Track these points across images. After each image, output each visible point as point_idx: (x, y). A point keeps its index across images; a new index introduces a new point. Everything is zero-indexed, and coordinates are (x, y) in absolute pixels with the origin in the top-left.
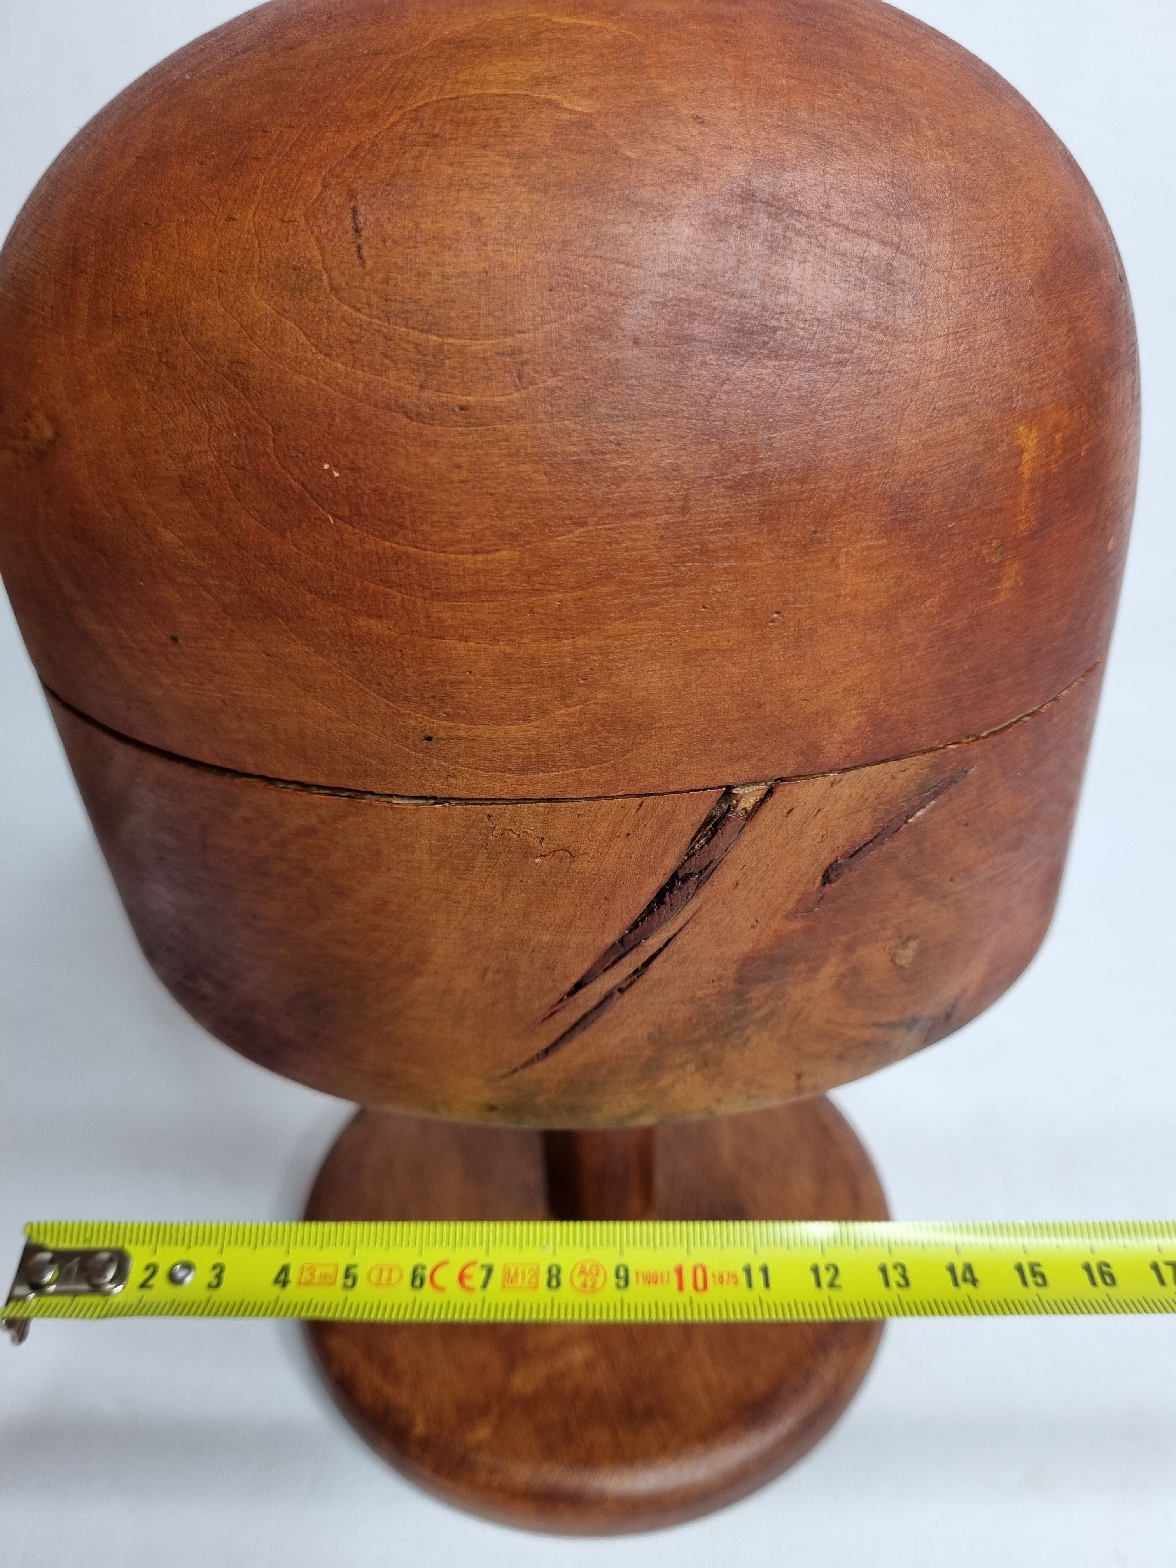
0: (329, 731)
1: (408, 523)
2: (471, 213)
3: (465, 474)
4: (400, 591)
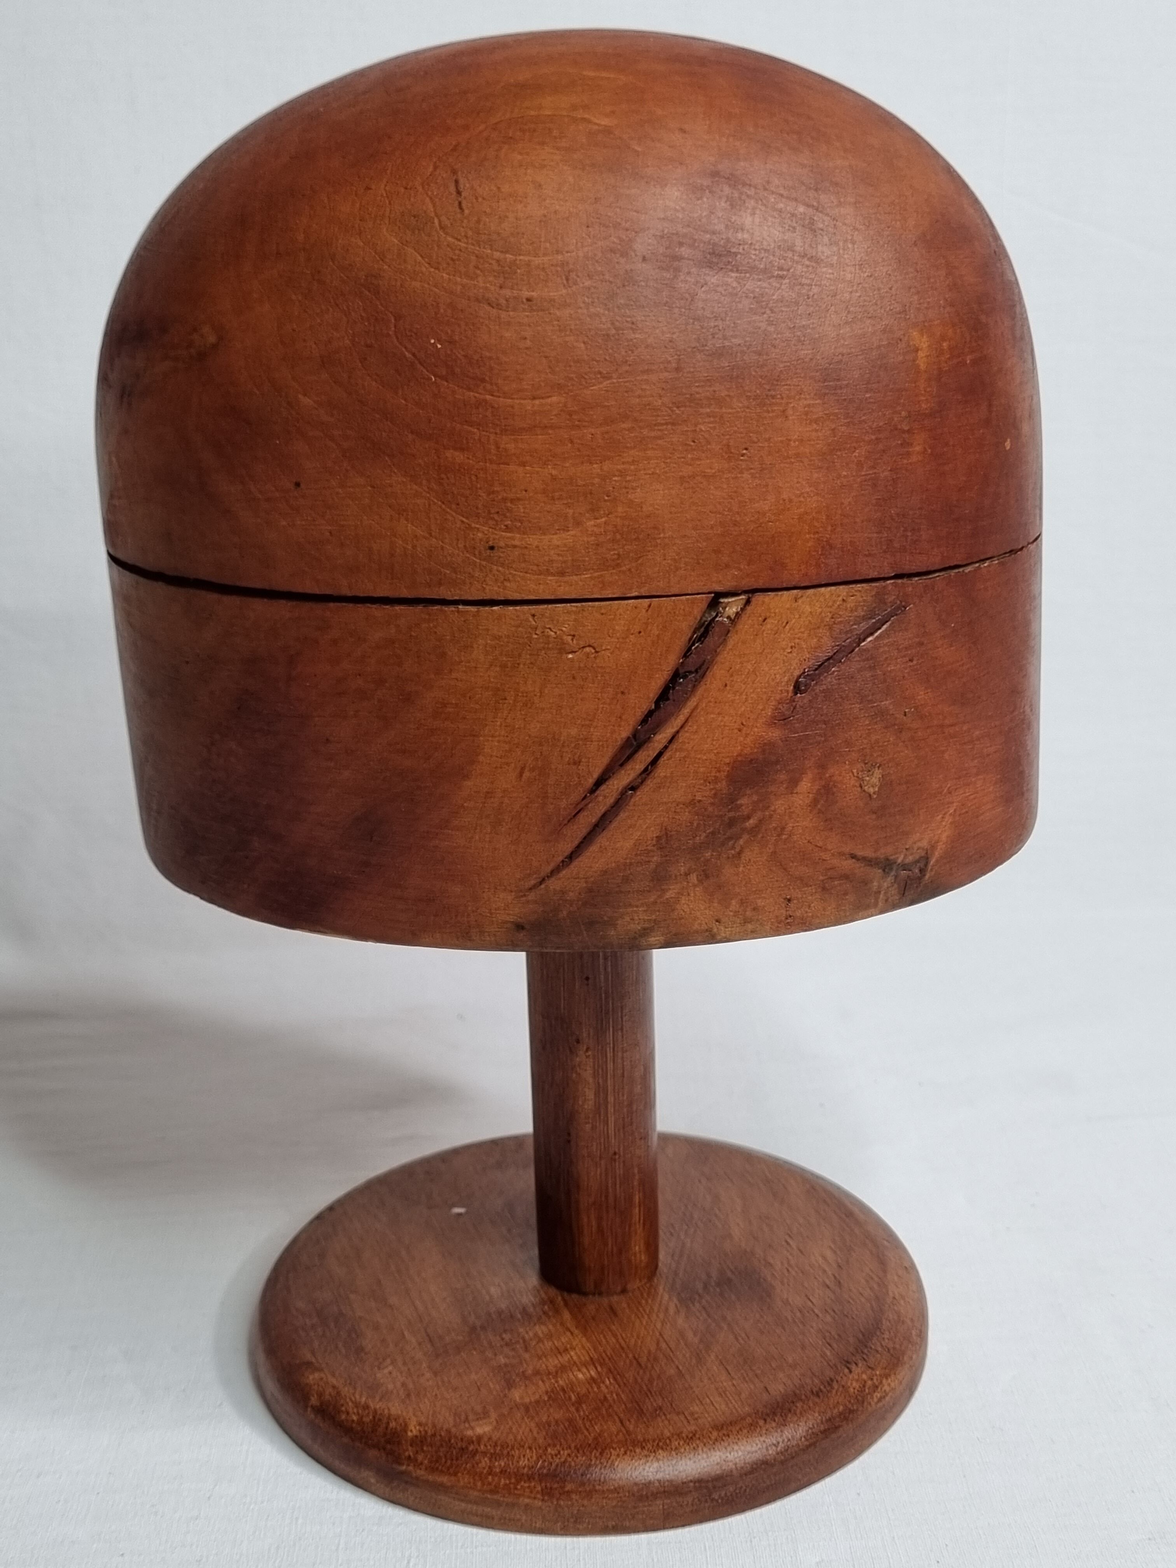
0: (414, 547)
1: (487, 378)
2: (534, 182)
3: (528, 343)
4: (478, 429)
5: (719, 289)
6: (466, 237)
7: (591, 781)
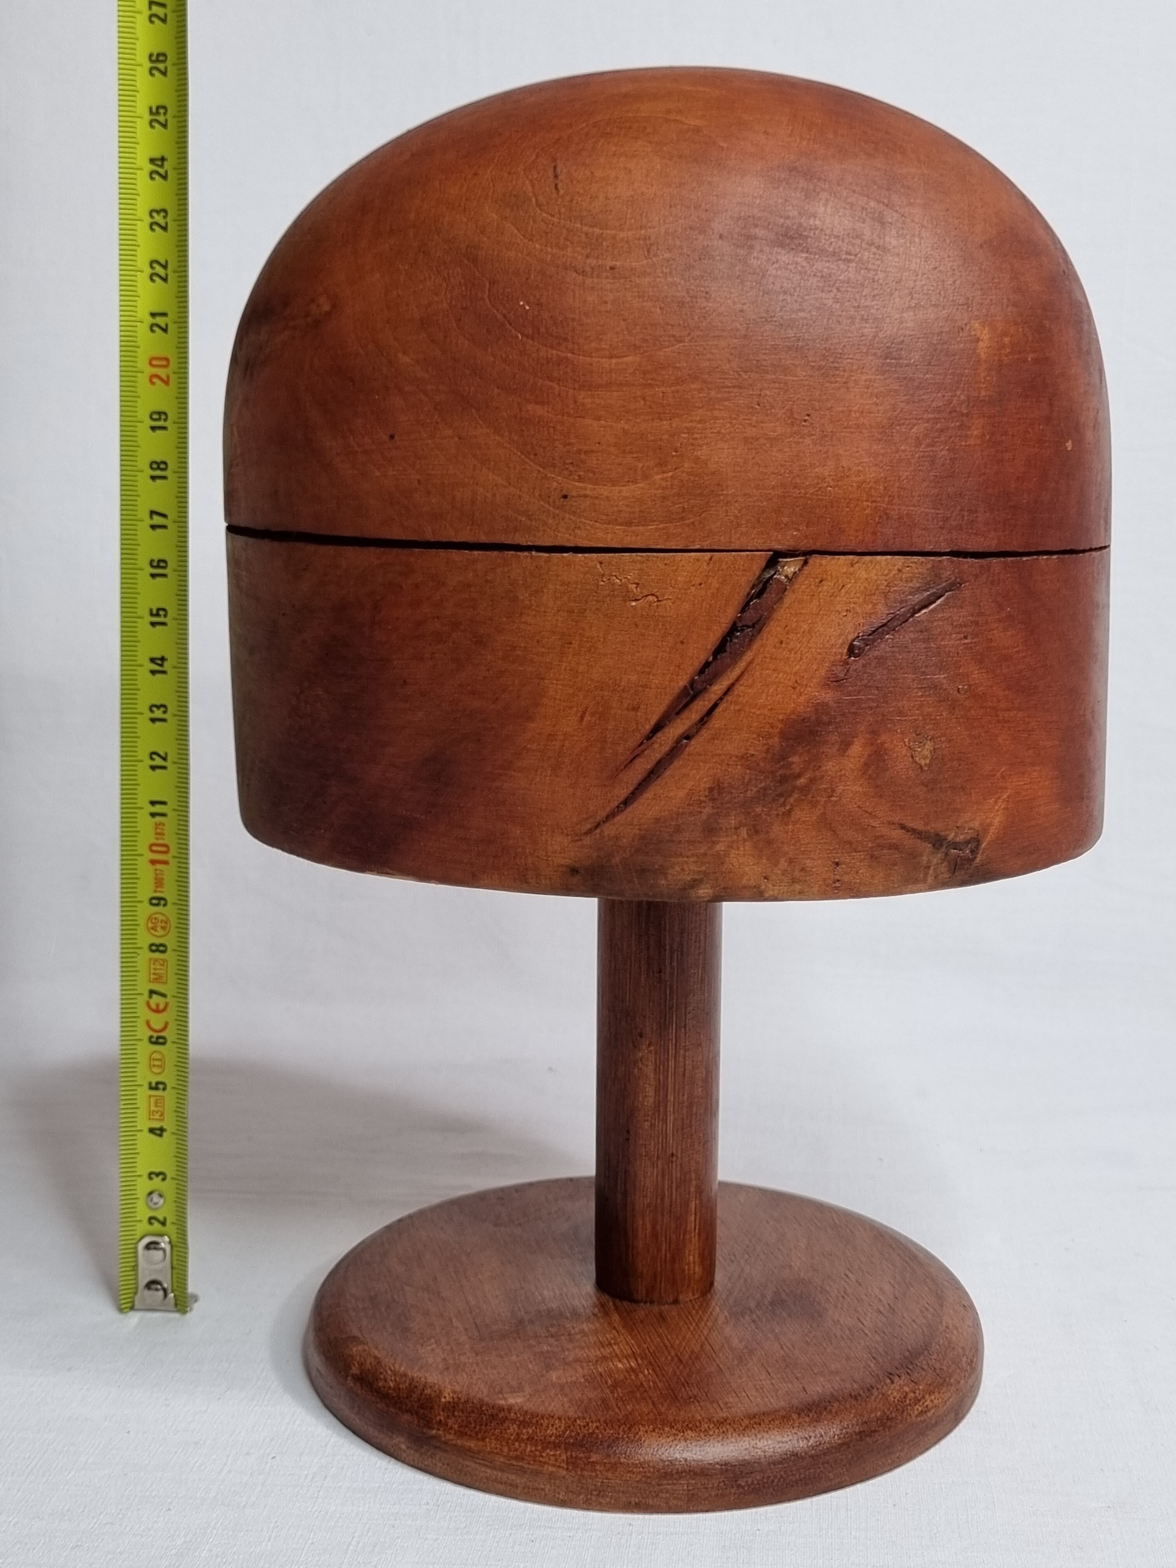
0: (494, 495)
1: (569, 338)
2: (626, 168)
3: (609, 307)
4: (558, 384)
5: (790, 267)
6: (559, 213)
7: (648, 727)
